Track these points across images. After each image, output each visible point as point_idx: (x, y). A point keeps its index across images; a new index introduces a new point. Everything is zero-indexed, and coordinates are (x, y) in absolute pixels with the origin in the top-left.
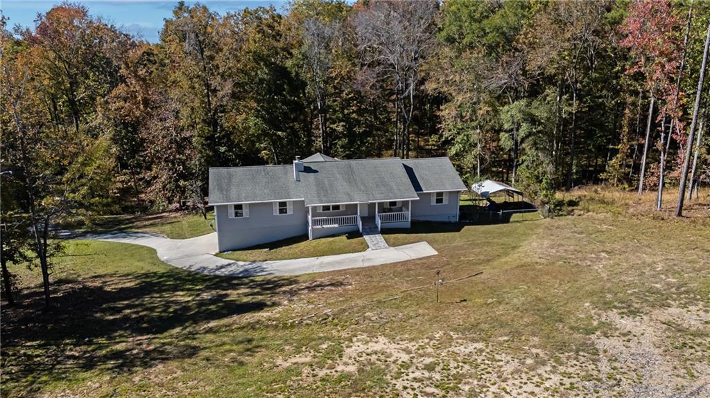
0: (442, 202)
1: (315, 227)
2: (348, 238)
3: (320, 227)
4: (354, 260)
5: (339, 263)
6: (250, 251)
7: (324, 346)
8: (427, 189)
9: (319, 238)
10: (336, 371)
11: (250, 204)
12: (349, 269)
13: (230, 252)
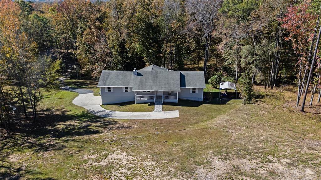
0: (195, 92)
1: (137, 99)
2: (149, 105)
3: (140, 99)
4: (145, 116)
5: (138, 116)
6: (113, 106)
7: (103, 153)
8: (188, 87)
9: (138, 104)
10: (99, 164)
11: (113, 87)
12: (139, 120)
13: (106, 105)
